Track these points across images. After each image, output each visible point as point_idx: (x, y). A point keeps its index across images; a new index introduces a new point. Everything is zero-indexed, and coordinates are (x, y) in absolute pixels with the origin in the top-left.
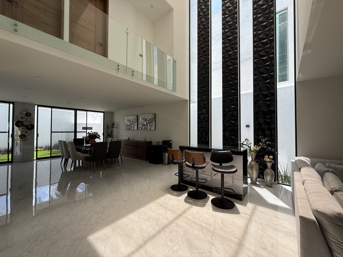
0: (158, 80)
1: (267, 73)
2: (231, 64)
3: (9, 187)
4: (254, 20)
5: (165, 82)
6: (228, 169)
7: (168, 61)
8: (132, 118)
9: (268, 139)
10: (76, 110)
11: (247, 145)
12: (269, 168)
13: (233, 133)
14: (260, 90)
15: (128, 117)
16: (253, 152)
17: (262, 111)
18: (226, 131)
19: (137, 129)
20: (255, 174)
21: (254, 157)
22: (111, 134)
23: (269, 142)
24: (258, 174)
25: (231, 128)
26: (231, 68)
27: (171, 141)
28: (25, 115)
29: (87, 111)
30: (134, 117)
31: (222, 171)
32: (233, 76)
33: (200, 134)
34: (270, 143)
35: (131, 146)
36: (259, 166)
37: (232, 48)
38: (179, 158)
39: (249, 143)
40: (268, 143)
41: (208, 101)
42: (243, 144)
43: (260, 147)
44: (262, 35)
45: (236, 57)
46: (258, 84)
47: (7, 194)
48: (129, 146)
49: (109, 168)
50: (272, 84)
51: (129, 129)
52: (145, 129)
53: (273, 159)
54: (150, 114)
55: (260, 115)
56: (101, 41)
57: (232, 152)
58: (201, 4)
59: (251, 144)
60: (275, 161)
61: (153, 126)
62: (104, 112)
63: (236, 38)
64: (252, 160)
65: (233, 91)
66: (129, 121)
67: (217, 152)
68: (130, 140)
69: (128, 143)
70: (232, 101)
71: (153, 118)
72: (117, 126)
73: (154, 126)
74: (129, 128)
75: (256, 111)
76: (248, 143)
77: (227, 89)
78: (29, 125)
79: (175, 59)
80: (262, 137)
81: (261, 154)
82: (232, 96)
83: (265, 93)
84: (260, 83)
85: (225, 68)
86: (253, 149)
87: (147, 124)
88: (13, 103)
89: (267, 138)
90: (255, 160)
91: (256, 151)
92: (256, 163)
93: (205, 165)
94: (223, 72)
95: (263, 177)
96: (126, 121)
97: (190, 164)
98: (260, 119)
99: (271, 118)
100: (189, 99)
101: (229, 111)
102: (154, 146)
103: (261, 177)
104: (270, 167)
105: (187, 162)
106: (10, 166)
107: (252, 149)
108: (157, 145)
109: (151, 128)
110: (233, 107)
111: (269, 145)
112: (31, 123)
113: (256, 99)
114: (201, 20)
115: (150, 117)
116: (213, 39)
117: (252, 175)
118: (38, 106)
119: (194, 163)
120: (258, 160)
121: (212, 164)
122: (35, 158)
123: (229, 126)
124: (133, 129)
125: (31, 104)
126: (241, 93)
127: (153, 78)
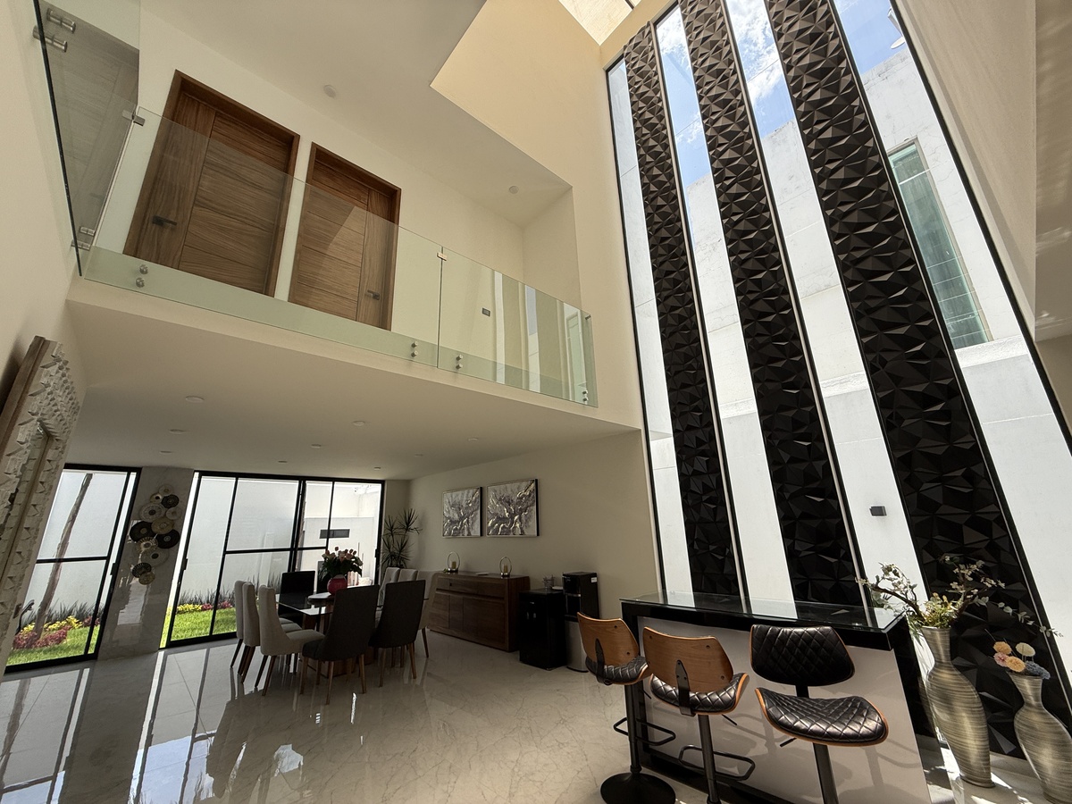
0: (542, 377)
1: (907, 325)
2: (767, 309)
3: (66, 753)
4: (818, 180)
5: (563, 380)
6: (840, 722)
7: (568, 320)
8: (467, 497)
9: (983, 568)
10: (303, 480)
11: (898, 593)
12: (1034, 702)
13: (828, 545)
14: (897, 380)
15: (454, 494)
16: (933, 624)
17: (928, 455)
18: (797, 536)
19: (482, 535)
20: (971, 733)
21: (944, 647)
22: (401, 551)
23: (993, 582)
24: (985, 733)
25: (814, 524)
26: (770, 319)
27: (595, 575)
28: (162, 503)
29: (334, 480)
30: (470, 494)
31: (814, 727)
32: (783, 344)
33: (696, 547)
34: (1003, 585)
35: (461, 596)
36: (979, 689)
37: (762, 261)
38: (622, 656)
39: (905, 583)
40: (990, 583)
41: (708, 429)
42: (876, 588)
43: (960, 603)
44: (855, 214)
45: (780, 286)
46: (884, 363)
47: (54, 778)
48: (455, 596)
49: (381, 686)
50: (936, 357)
51: (457, 534)
52: (506, 532)
53: (1036, 659)
54: (522, 481)
55: (921, 469)
56: (375, 288)
57: (839, 631)
58: (648, 166)
59: (912, 588)
60: (1048, 666)
61: (530, 523)
62: (382, 482)
63: (771, 233)
64: (939, 664)
65: (795, 392)
66: (456, 506)
67: (775, 634)
68: (457, 571)
69: (451, 585)
70: (796, 423)
71: (530, 495)
72: (421, 524)
73: (533, 523)
74: (456, 530)
75: (899, 455)
76: (902, 586)
77: (770, 386)
78: (166, 535)
79: (588, 312)
80: (956, 556)
81: (969, 632)
82: (795, 408)
83: (920, 388)
84: (887, 356)
85: (751, 321)
86: (927, 609)
87: (512, 516)
88: (138, 470)
89: (980, 563)
90: (952, 659)
91: (946, 622)
92: (963, 680)
93: (732, 693)
94: (746, 335)
95: (1013, 747)
96: (446, 506)
97: (669, 688)
98: (926, 486)
99: (970, 478)
100: (642, 427)
101: (793, 460)
102: (538, 597)
103: (1006, 745)
104: (1037, 700)
105: (656, 678)
106: (87, 672)
107: (923, 609)
108: (546, 592)
109: (524, 529)
110: (807, 444)
111: (996, 595)
112: (173, 525)
113: (888, 413)
114: (653, 203)
115: (520, 491)
116: (698, 248)
117: (959, 735)
118: (203, 473)
119: (686, 686)
120: (965, 663)
121: (766, 693)
122: (163, 644)
123: (805, 516)
124: (469, 534)
125: (185, 469)
126: (824, 394)
127: (527, 372)
